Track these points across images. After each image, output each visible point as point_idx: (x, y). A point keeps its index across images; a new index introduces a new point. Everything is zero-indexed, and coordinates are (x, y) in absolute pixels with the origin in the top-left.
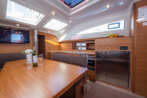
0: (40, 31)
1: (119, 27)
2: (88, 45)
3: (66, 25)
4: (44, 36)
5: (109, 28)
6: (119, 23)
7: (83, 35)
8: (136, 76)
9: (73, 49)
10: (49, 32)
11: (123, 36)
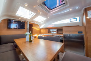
0: (31, 22)
1: (76, 21)
2: (58, 31)
3: (46, 19)
4: (32, 25)
5: (70, 21)
6: (76, 19)
7: (55, 25)
8: (89, 49)
9: (48, 33)
10: (35, 23)
11: (79, 26)
